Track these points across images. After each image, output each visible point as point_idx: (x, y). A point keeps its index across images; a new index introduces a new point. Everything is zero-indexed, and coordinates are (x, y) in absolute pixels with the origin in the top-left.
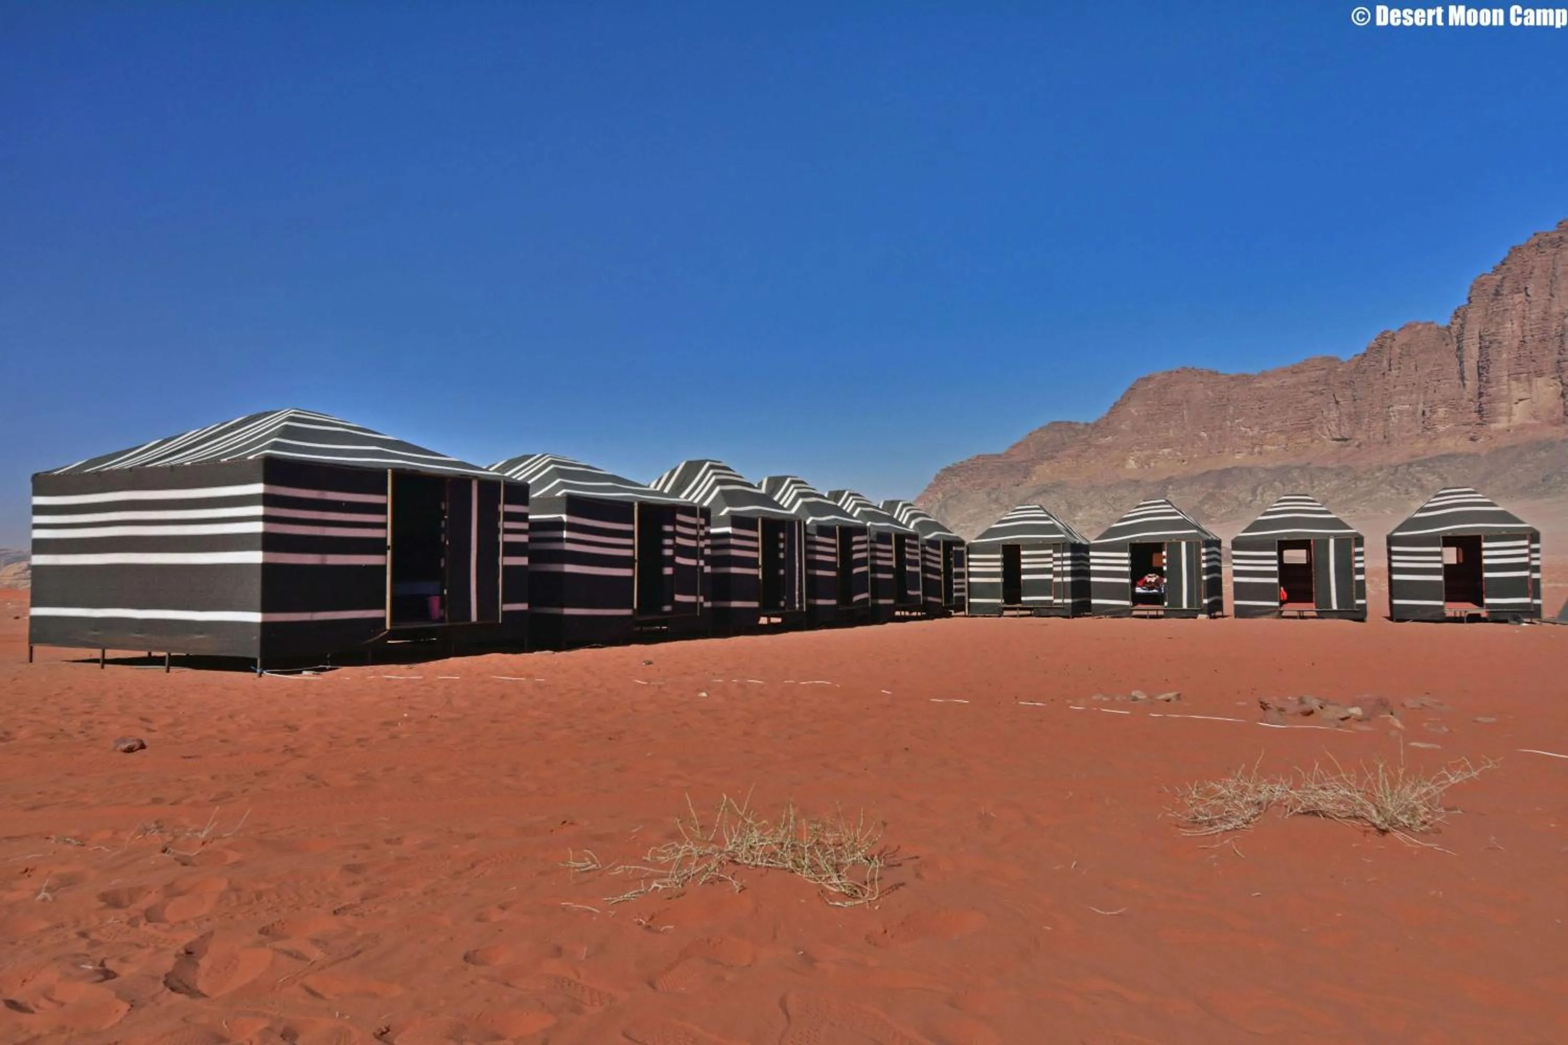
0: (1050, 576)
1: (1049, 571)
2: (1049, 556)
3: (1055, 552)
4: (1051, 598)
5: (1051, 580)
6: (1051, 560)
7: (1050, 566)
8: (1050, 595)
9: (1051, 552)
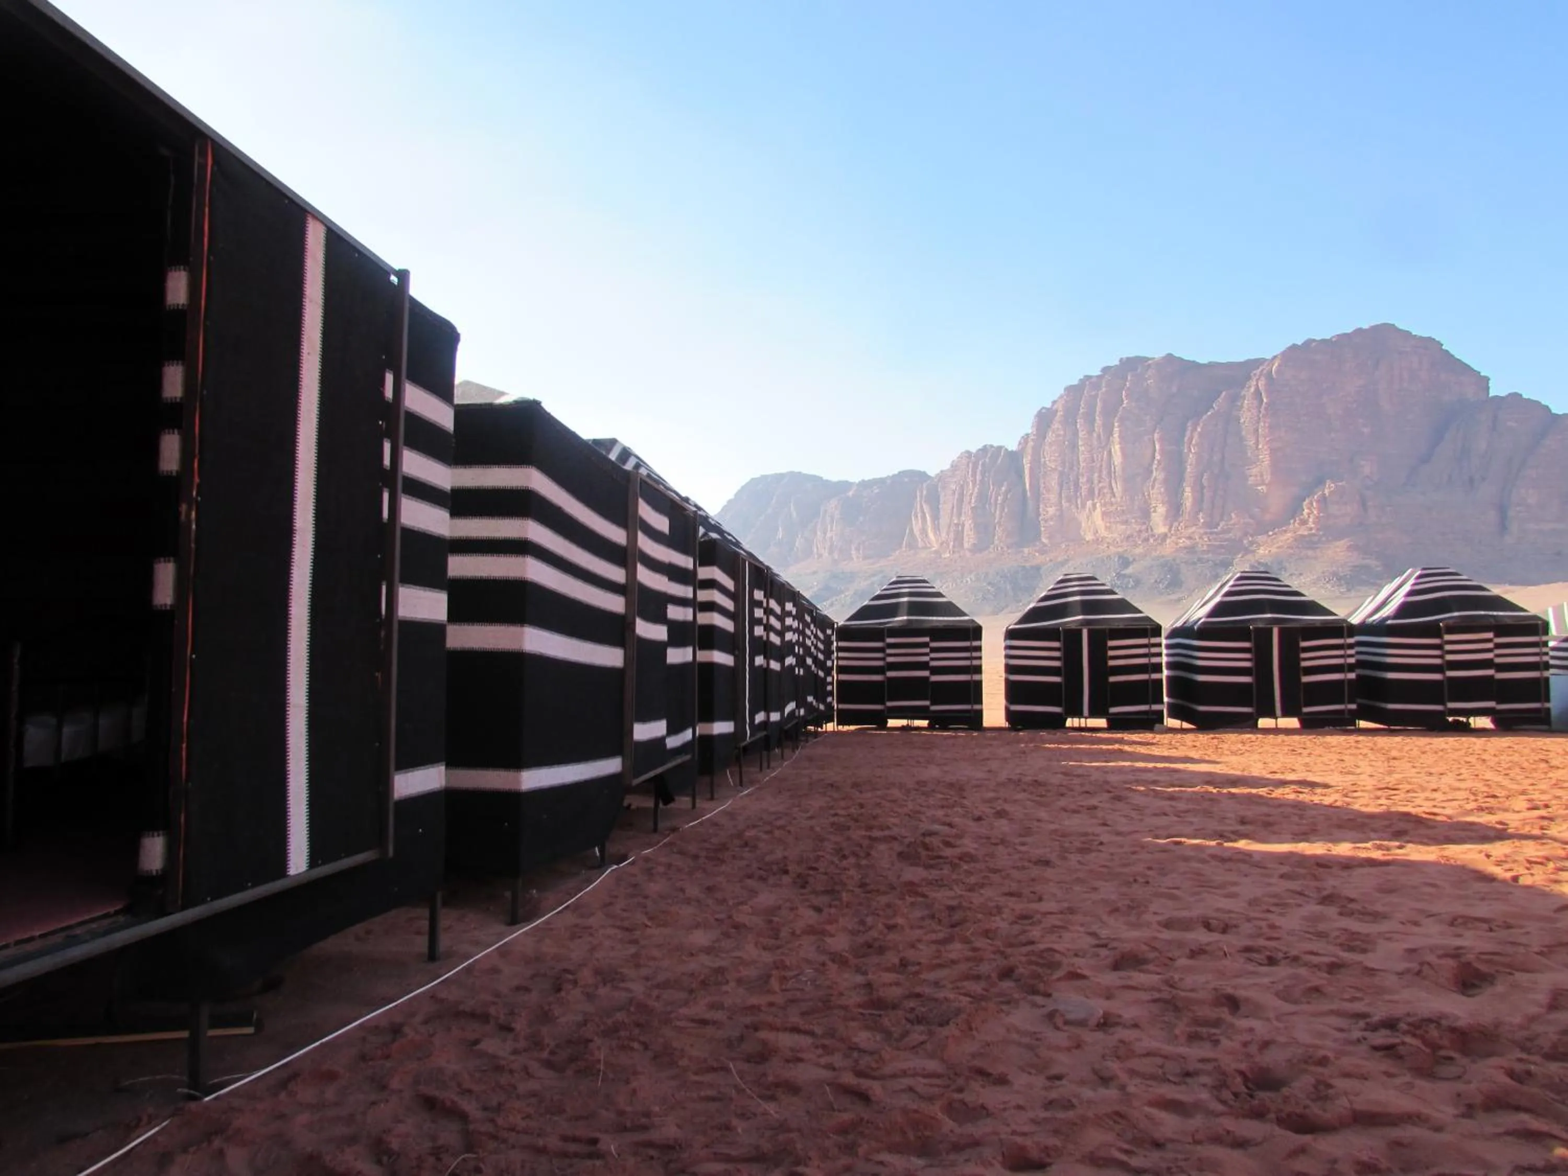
0: (926, 673)
1: (924, 666)
2: (925, 645)
3: (932, 640)
4: (927, 703)
5: (927, 678)
6: (927, 650)
7: (926, 659)
8: (925, 699)
9: (927, 639)
